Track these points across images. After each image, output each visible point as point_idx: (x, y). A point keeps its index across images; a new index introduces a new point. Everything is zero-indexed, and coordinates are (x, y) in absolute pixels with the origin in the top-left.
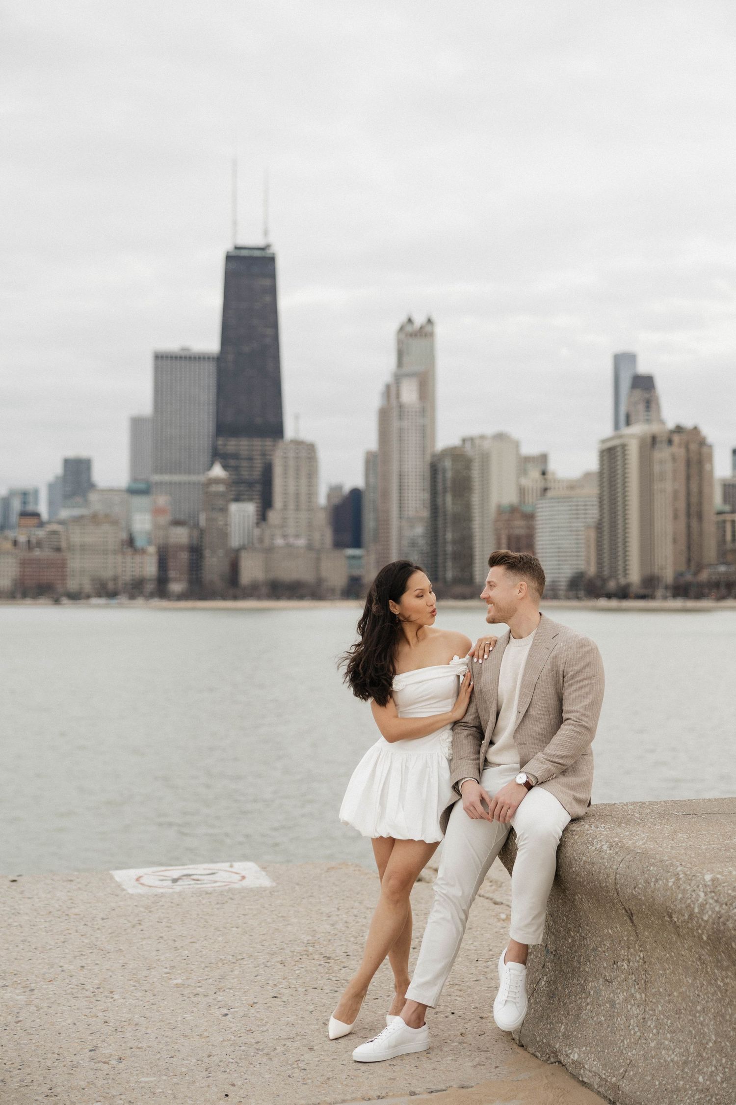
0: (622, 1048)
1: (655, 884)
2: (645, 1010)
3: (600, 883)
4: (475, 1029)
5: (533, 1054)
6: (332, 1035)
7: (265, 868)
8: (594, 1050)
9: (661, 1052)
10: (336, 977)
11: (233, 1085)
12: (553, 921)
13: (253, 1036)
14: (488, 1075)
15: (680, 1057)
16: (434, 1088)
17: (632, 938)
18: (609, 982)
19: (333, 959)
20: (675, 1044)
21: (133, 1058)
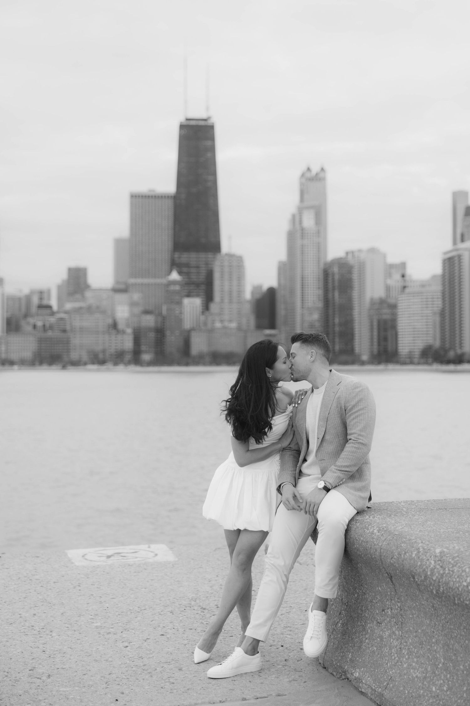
0: (386, 668)
1: (404, 556)
2: (401, 642)
3: (371, 555)
4: (295, 657)
5: (331, 673)
6: (196, 661)
7: (172, 548)
8: (369, 670)
9: (410, 671)
10: (207, 621)
11: (123, 693)
12: (346, 582)
13: (142, 661)
14: (298, 687)
15: (422, 674)
16: (259, 695)
17: (393, 593)
18: (380, 624)
19: (207, 610)
20: (419, 665)
21: (58, 675)
